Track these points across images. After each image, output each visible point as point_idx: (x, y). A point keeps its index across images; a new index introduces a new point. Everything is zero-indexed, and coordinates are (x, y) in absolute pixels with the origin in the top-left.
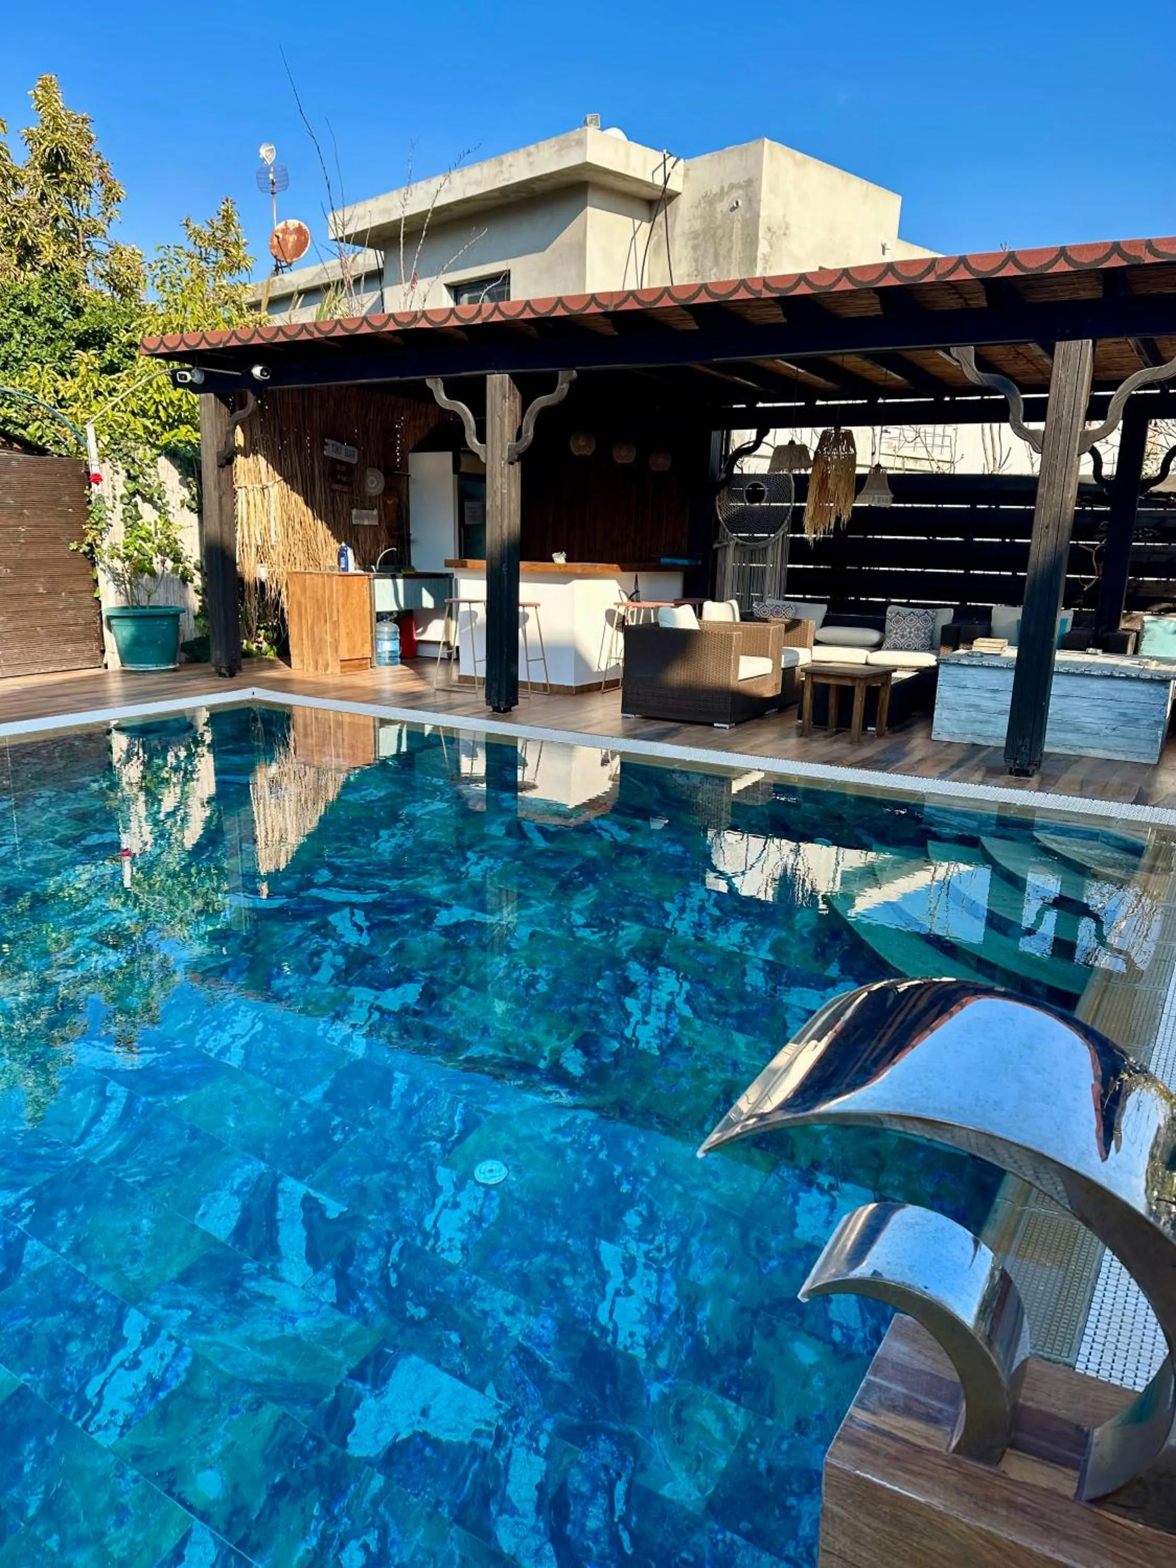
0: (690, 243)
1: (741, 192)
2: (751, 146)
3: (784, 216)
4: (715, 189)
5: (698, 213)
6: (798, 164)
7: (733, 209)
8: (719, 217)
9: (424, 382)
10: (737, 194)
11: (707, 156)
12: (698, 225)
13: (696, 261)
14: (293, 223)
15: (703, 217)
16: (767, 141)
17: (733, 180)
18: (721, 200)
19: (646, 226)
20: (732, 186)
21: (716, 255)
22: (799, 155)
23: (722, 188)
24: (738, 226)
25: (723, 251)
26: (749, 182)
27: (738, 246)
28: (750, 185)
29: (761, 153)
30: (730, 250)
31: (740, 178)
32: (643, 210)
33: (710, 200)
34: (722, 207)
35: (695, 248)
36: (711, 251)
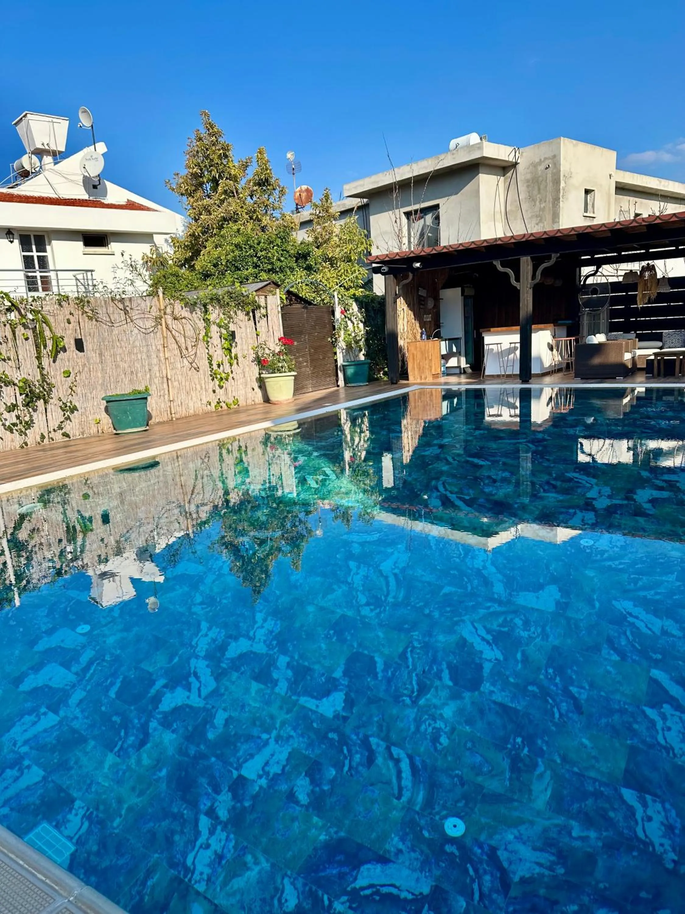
0: (525, 185)
1: (550, 161)
2: (555, 141)
3: (570, 169)
4: (537, 160)
5: (529, 171)
6: (575, 146)
7: (547, 168)
8: (540, 172)
9: (492, 263)
10: (547, 162)
11: (532, 146)
12: (529, 176)
13: (529, 192)
14: (304, 187)
15: (531, 173)
16: (562, 138)
17: (546, 156)
18: (540, 165)
19: (502, 178)
20: (546, 159)
21: (539, 189)
22: (574, 142)
23: (540, 160)
24: (549, 176)
25: (542, 187)
26: (554, 156)
27: (550, 185)
28: (555, 159)
29: (560, 144)
30: (546, 187)
31: (550, 154)
32: (501, 172)
33: (535, 165)
34: (541, 168)
35: (528, 186)
36: (536, 187)
